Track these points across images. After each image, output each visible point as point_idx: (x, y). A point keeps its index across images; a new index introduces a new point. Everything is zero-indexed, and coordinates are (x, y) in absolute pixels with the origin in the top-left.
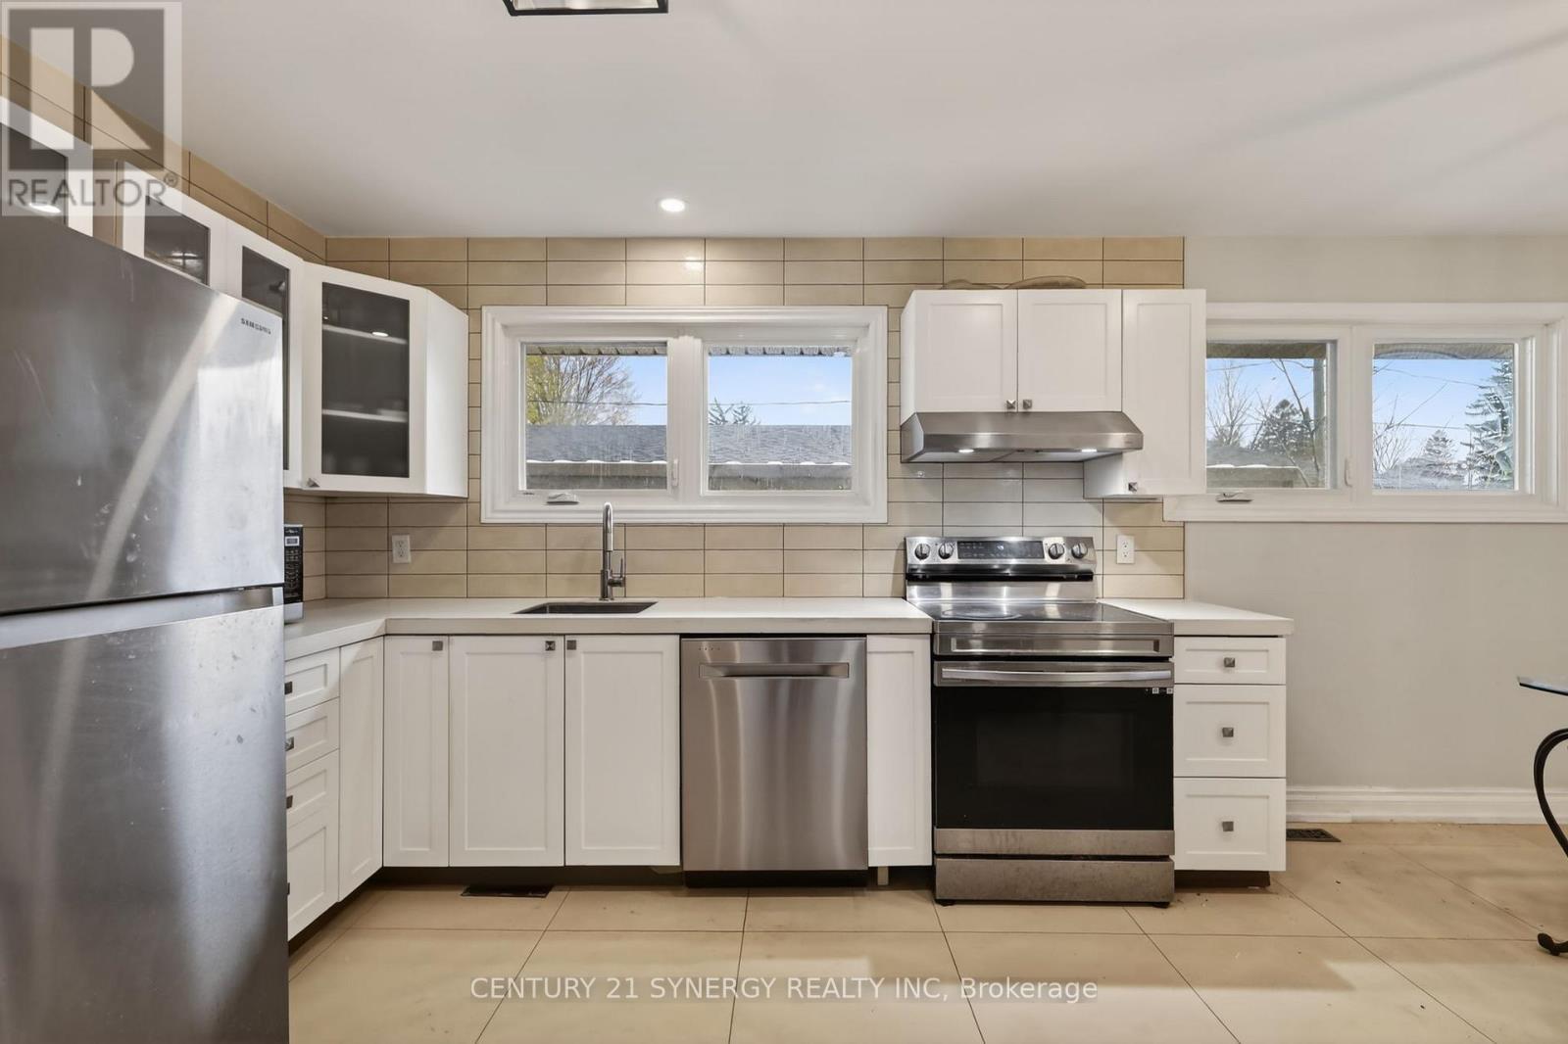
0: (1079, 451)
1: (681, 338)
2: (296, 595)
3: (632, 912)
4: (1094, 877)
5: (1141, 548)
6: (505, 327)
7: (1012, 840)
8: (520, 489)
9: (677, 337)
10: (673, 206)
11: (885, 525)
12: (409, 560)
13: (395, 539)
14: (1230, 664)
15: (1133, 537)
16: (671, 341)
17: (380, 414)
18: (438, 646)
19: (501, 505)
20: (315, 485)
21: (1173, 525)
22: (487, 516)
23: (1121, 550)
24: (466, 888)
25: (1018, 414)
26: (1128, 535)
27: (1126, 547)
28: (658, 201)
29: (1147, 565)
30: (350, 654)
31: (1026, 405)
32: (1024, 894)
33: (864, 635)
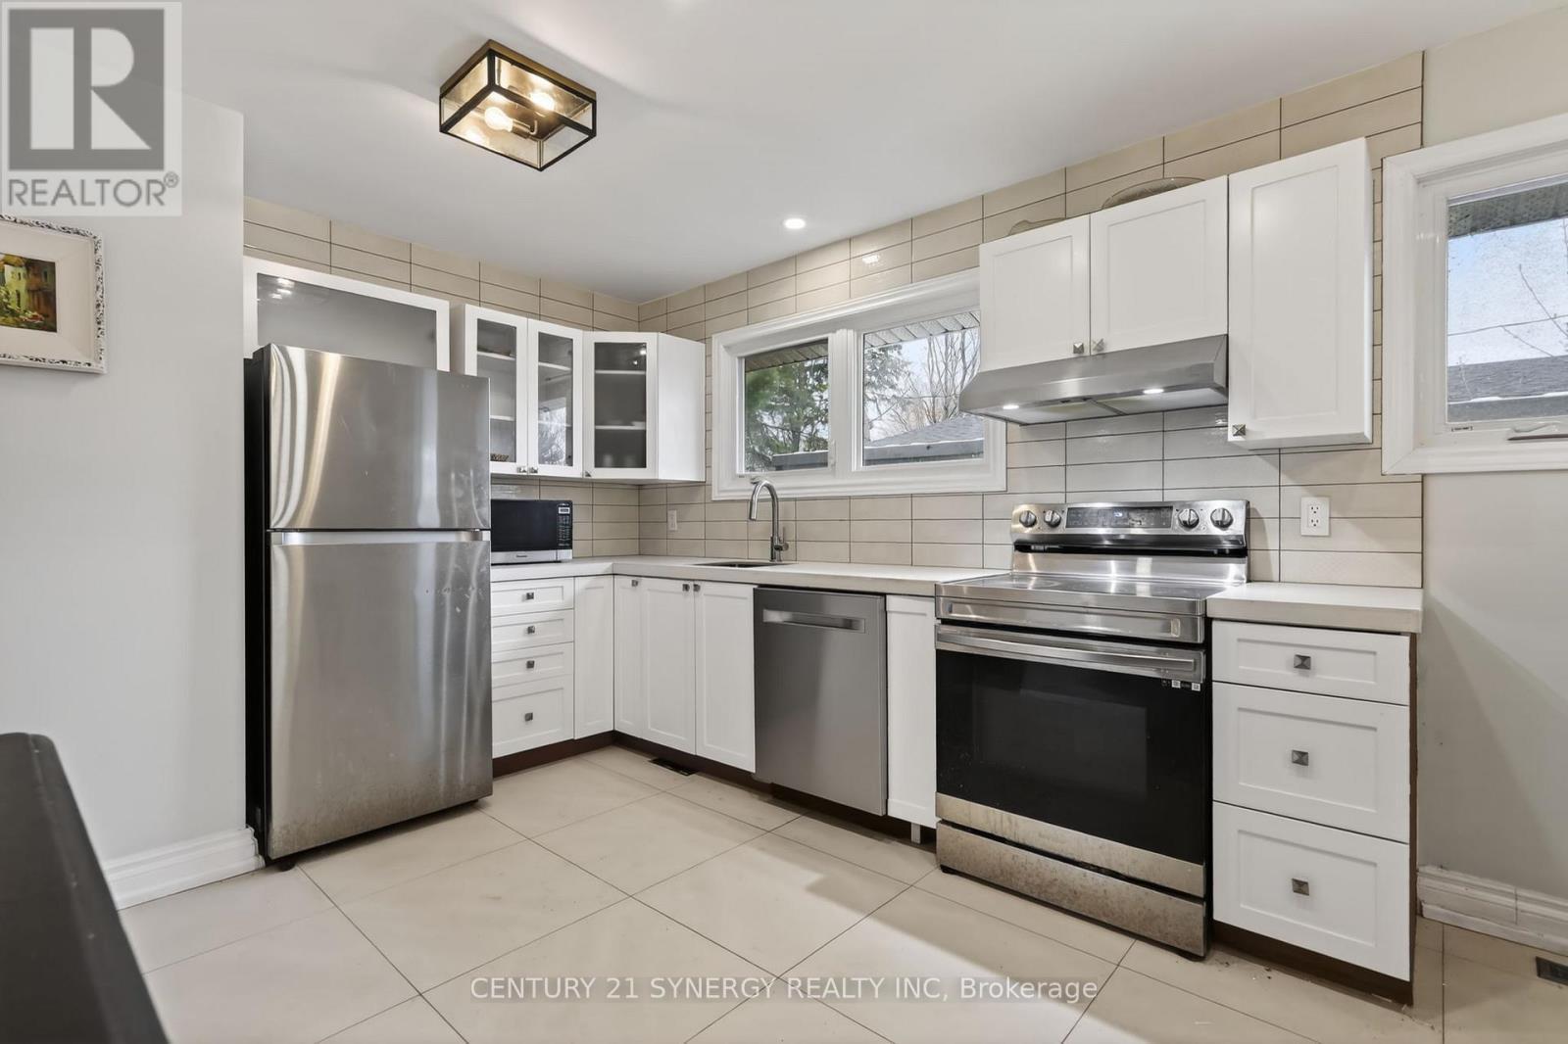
0: (1140, 393)
1: (838, 332)
2: (567, 545)
3: (720, 799)
4: (1096, 891)
5: (1340, 513)
6: (725, 347)
7: (1006, 824)
8: (738, 472)
9: (834, 332)
10: (795, 224)
11: (1005, 492)
12: (676, 529)
13: (669, 512)
14: (1303, 663)
15: (1327, 499)
16: (830, 336)
17: (632, 425)
18: (635, 584)
19: (725, 486)
20: (589, 475)
21: (1399, 480)
22: (716, 496)
23: (1307, 515)
24: (655, 758)
25: (1093, 358)
26: (1317, 496)
27: (1314, 512)
28: (781, 223)
29: (1350, 536)
30: (581, 583)
31: (1101, 345)
32: (1020, 886)
33: (884, 595)
